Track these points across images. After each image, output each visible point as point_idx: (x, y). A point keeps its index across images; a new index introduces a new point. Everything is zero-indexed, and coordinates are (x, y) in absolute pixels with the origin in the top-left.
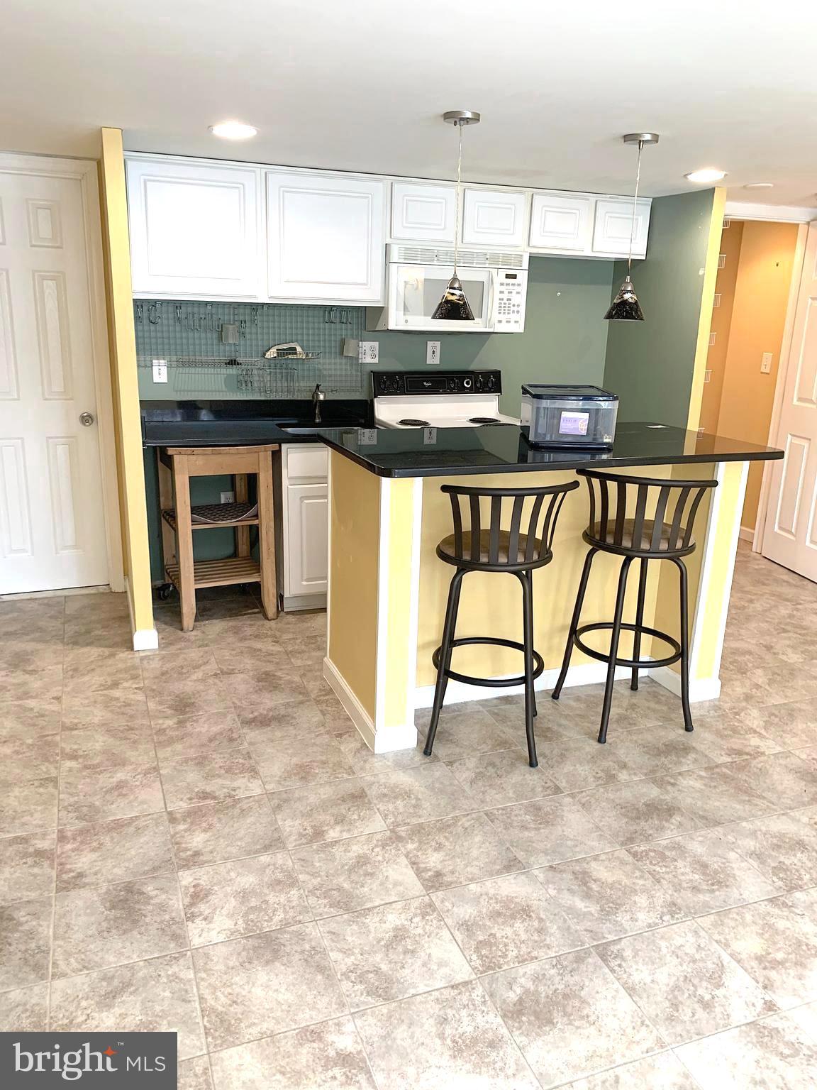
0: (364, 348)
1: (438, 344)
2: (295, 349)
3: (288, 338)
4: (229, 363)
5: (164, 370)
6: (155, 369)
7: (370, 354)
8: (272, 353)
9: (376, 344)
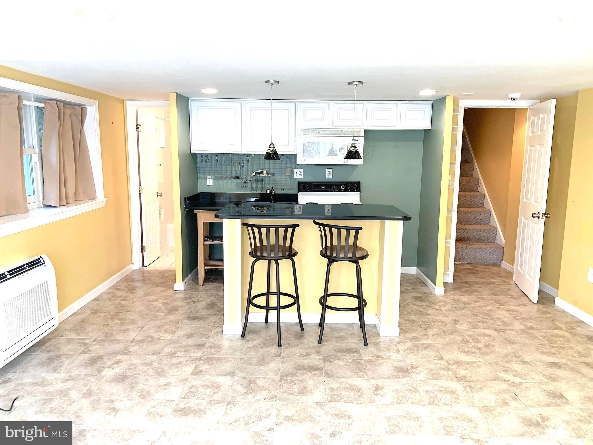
0: (296, 172)
1: (331, 170)
2: (263, 172)
3: (261, 167)
4: (235, 178)
5: (211, 181)
6: (208, 180)
7: (299, 175)
8: (254, 174)
9: (302, 170)
